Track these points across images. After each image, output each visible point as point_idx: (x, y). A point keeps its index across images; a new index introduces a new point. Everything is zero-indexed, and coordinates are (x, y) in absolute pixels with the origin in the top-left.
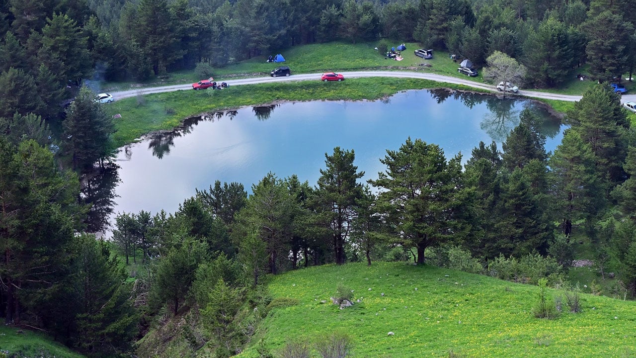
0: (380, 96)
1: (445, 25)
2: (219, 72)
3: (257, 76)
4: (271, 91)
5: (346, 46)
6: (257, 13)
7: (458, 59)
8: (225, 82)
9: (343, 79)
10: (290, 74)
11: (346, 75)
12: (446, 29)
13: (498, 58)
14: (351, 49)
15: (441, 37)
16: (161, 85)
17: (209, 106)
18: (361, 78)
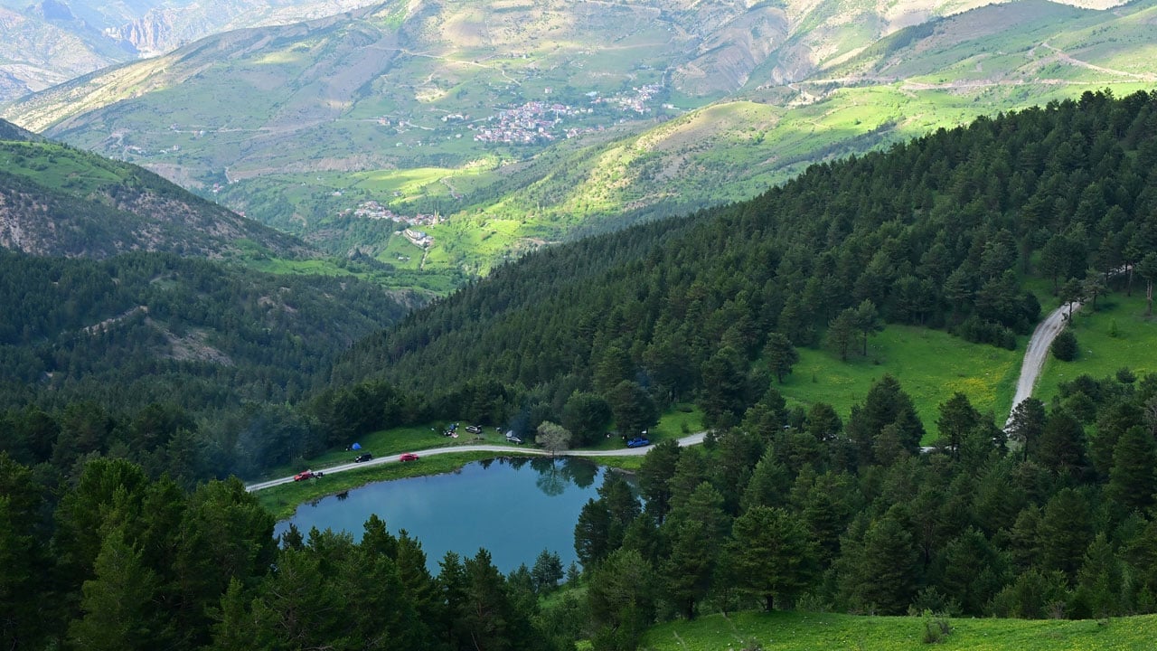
0: (453, 469)
1: (488, 404)
2: (312, 463)
3: (343, 464)
4: (361, 475)
5: (408, 430)
6: (336, 410)
7: (503, 432)
8: (321, 471)
9: (417, 458)
10: (372, 459)
11: (419, 454)
12: (490, 407)
13: (547, 427)
14: (414, 432)
15: (486, 414)
16: (266, 481)
17: (313, 494)
18: (432, 456)
